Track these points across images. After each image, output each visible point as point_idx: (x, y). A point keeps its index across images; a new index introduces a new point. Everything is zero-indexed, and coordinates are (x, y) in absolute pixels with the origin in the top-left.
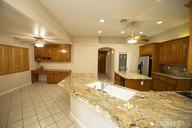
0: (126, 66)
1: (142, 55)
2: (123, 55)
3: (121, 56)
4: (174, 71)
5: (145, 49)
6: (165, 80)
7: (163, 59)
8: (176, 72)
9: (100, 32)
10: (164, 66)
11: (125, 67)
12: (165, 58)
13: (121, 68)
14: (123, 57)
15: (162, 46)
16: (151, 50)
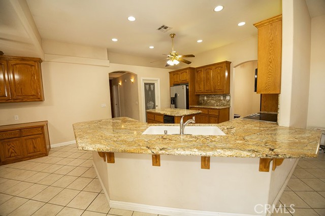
0: (154, 101)
1: (174, 84)
2: (150, 84)
3: (148, 86)
4: (212, 101)
5: (178, 76)
6: (207, 113)
7: (200, 88)
8: (213, 102)
9: (115, 40)
10: (200, 97)
11: (153, 103)
12: (202, 86)
13: (148, 105)
14: (150, 87)
15: (197, 72)
16: (186, 77)
